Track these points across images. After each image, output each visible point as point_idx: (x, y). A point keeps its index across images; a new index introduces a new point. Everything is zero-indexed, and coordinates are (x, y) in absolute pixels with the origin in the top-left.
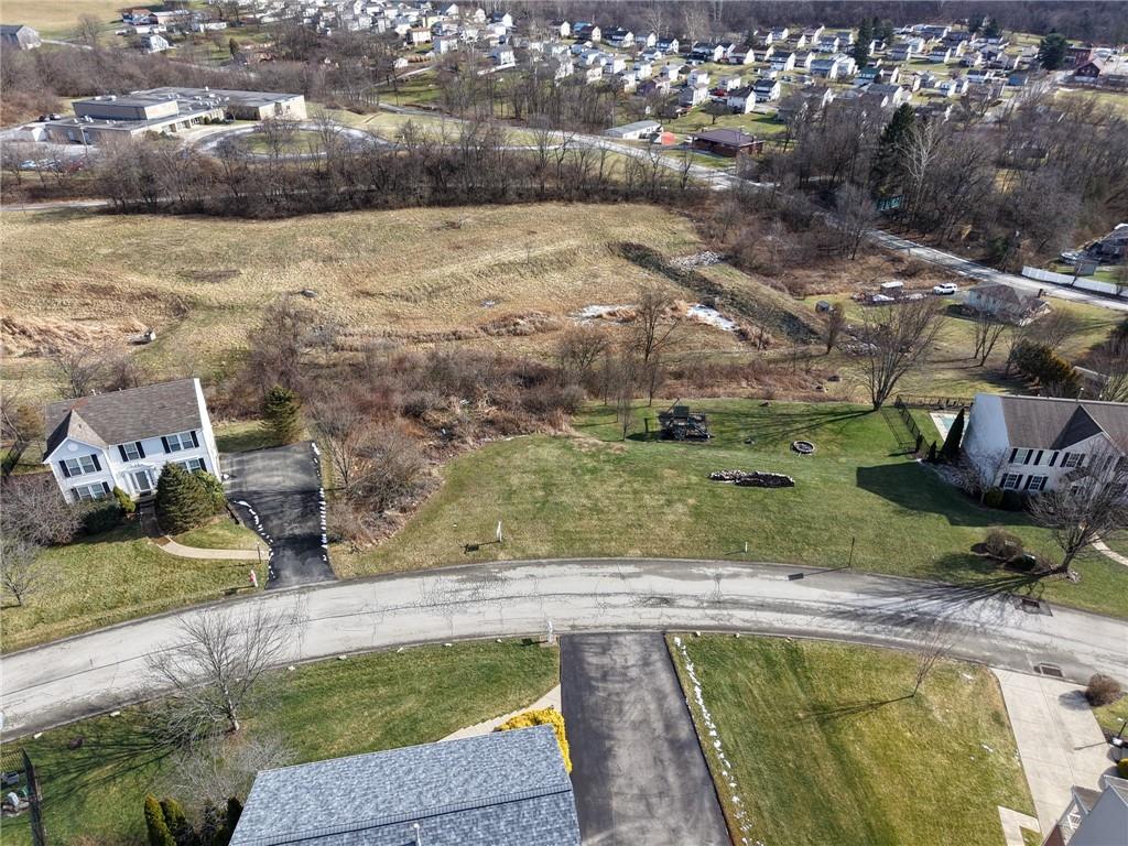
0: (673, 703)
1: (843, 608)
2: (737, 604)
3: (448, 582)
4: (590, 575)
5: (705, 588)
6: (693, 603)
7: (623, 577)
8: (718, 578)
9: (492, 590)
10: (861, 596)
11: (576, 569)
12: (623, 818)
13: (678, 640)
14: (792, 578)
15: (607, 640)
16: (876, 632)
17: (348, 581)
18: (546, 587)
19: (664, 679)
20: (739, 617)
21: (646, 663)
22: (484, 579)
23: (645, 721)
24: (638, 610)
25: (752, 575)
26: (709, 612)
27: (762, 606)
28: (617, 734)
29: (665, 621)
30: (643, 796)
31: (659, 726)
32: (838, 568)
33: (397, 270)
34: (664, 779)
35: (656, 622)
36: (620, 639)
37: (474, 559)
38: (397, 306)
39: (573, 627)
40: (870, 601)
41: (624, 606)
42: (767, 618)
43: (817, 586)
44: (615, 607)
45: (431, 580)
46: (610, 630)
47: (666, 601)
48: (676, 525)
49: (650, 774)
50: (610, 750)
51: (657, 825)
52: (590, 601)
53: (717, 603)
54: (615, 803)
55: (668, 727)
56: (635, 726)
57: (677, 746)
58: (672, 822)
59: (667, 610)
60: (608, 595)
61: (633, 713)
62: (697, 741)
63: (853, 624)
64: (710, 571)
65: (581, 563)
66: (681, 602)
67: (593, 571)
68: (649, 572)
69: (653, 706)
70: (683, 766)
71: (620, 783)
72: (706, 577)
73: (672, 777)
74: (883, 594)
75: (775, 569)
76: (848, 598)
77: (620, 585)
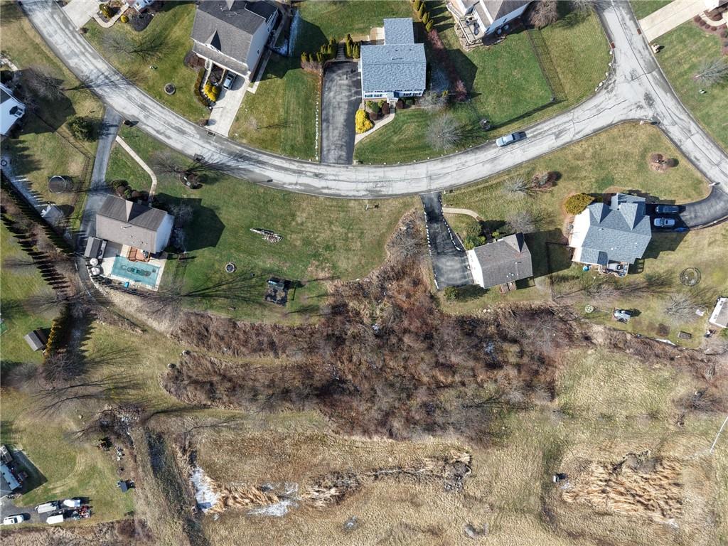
0: (325, 135)
1: (260, 166)
2: (294, 172)
3: (385, 191)
4: (338, 190)
5: (303, 180)
6: (308, 174)
7: (328, 188)
8: (296, 184)
9: (371, 185)
10: (252, 169)
11: (343, 193)
12: (345, 103)
13: (317, 158)
14: (271, 181)
15: (338, 162)
16: (254, 155)
17: (416, 193)
18: (353, 186)
19: (325, 144)
20: (295, 166)
21: (329, 151)
22: (373, 191)
23: (334, 129)
24: (326, 172)
25: (284, 184)
26: (303, 169)
27: (286, 169)
28: (342, 126)
29: (319, 167)
30: (339, 107)
31: (331, 128)
32: (254, 183)
34: (334, 112)
35: (322, 167)
36: (334, 161)
37: (377, 200)
39: (347, 168)
40: (250, 167)
41: (330, 175)
42: (286, 165)
43: (265, 176)
44: (333, 175)
45: (390, 193)
46: (336, 165)
47: (316, 175)
48: (303, 211)
49: (336, 113)
50: (345, 121)
51: (338, 100)
52: (341, 178)
53: (300, 173)
54: (346, 106)
55: (328, 127)
56: (337, 128)
57: (327, 121)
58: (334, 100)
59: (316, 171)
60: (334, 180)
61: (336, 132)
62: (322, 121)
63: (261, 159)
64: (298, 187)
65: (340, 196)
66: (311, 174)
67: (337, 192)
68: (319, 189)
69: (331, 134)
70: (327, 114)
71: (345, 111)
72: (300, 184)
73: (331, 111)
74: (244, 170)
75: (276, 185)
76: (257, 170)
77: (330, 184)
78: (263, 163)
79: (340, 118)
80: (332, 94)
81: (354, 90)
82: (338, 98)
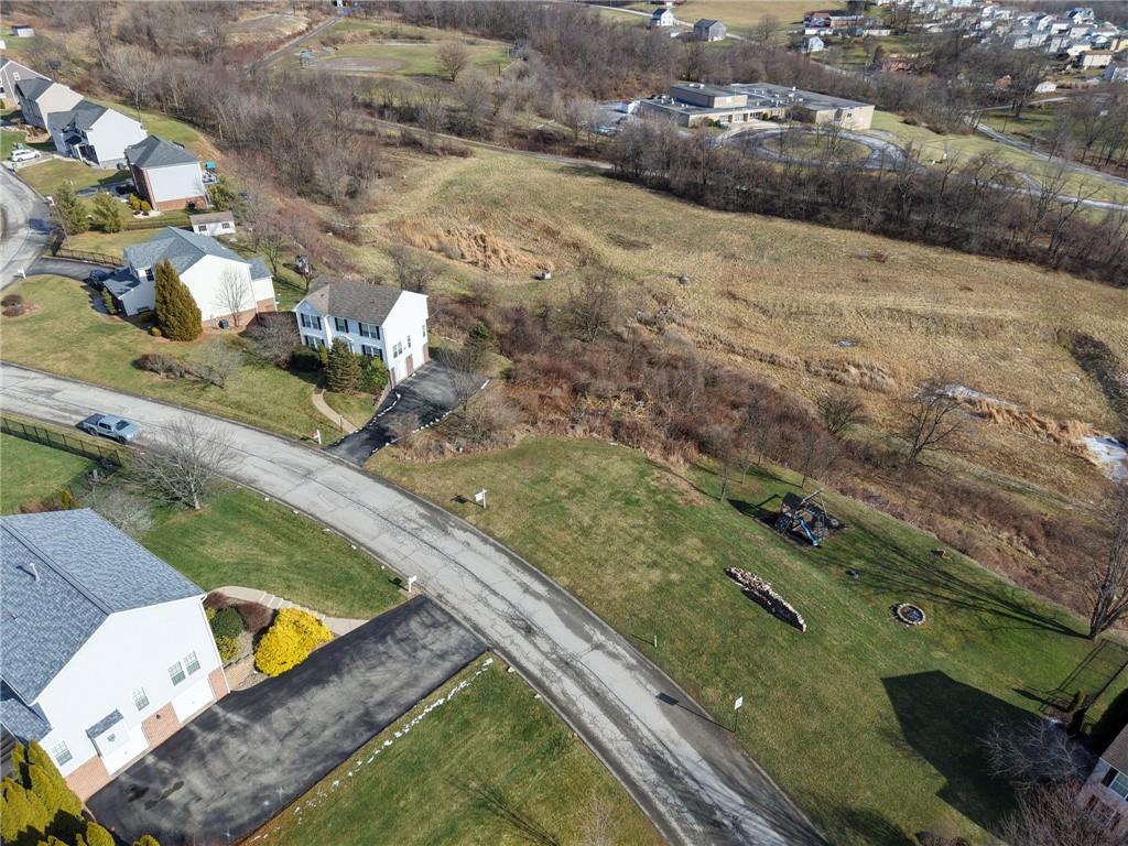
0: (411, 694)
1: (667, 756)
2: (580, 677)
3: (412, 510)
4: (507, 572)
5: (571, 643)
6: (546, 647)
7: (527, 590)
8: (598, 646)
9: (429, 536)
10: (704, 764)
11: (504, 560)
12: (268, 725)
13: (489, 661)
14: (662, 697)
15: (445, 620)
16: (665, 801)
17: (363, 472)
18: (466, 558)
19: (437, 674)
20: (567, 687)
21: (442, 656)
22: (438, 525)
23: (376, 687)
24: (499, 621)
25: (630, 667)
26: (548, 665)
27: (598, 696)
28: (347, 677)
29: (505, 643)
30: (297, 725)
31: (378, 697)
32: (719, 725)
33: (781, 283)
34: (324, 727)
35: (496, 637)
36: (455, 628)
38: (748, 316)
39: (440, 596)
40: (705, 774)
41: (494, 610)
42: (587, 708)
43: (674, 722)
44: (487, 604)
45: (408, 502)
46: (458, 617)
47: (529, 630)
48: (629, 585)
49: (322, 717)
50: (328, 682)
51: (275, 747)
52: (477, 588)
53: (566, 664)
54: (278, 713)
55: (382, 704)
56: (363, 685)
57: (365, 719)
58: (286, 754)
59: (519, 638)
60: (495, 593)
61: (376, 677)
62: (377, 729)
63: (653, 776)
64: (598, 637)
65: (513, 559)
66: (538, 640)
67: (514, 571)
68: (550, 602)
69: (396, 684)
70: (347, 733)
71: (297, 704)
72: (588, 639)
73: (328, 733)
74: (731, 782)
75: (657, 678)
76: (686, 753)
77: (515, 594)
78: (655, 759)
79: (327, 702)
80: (270, 777)
81: (206, 739)
82: (266, 753)
